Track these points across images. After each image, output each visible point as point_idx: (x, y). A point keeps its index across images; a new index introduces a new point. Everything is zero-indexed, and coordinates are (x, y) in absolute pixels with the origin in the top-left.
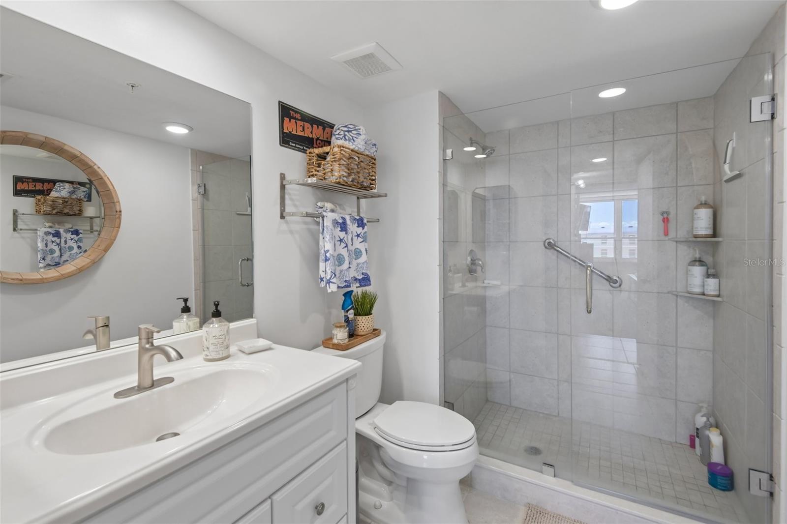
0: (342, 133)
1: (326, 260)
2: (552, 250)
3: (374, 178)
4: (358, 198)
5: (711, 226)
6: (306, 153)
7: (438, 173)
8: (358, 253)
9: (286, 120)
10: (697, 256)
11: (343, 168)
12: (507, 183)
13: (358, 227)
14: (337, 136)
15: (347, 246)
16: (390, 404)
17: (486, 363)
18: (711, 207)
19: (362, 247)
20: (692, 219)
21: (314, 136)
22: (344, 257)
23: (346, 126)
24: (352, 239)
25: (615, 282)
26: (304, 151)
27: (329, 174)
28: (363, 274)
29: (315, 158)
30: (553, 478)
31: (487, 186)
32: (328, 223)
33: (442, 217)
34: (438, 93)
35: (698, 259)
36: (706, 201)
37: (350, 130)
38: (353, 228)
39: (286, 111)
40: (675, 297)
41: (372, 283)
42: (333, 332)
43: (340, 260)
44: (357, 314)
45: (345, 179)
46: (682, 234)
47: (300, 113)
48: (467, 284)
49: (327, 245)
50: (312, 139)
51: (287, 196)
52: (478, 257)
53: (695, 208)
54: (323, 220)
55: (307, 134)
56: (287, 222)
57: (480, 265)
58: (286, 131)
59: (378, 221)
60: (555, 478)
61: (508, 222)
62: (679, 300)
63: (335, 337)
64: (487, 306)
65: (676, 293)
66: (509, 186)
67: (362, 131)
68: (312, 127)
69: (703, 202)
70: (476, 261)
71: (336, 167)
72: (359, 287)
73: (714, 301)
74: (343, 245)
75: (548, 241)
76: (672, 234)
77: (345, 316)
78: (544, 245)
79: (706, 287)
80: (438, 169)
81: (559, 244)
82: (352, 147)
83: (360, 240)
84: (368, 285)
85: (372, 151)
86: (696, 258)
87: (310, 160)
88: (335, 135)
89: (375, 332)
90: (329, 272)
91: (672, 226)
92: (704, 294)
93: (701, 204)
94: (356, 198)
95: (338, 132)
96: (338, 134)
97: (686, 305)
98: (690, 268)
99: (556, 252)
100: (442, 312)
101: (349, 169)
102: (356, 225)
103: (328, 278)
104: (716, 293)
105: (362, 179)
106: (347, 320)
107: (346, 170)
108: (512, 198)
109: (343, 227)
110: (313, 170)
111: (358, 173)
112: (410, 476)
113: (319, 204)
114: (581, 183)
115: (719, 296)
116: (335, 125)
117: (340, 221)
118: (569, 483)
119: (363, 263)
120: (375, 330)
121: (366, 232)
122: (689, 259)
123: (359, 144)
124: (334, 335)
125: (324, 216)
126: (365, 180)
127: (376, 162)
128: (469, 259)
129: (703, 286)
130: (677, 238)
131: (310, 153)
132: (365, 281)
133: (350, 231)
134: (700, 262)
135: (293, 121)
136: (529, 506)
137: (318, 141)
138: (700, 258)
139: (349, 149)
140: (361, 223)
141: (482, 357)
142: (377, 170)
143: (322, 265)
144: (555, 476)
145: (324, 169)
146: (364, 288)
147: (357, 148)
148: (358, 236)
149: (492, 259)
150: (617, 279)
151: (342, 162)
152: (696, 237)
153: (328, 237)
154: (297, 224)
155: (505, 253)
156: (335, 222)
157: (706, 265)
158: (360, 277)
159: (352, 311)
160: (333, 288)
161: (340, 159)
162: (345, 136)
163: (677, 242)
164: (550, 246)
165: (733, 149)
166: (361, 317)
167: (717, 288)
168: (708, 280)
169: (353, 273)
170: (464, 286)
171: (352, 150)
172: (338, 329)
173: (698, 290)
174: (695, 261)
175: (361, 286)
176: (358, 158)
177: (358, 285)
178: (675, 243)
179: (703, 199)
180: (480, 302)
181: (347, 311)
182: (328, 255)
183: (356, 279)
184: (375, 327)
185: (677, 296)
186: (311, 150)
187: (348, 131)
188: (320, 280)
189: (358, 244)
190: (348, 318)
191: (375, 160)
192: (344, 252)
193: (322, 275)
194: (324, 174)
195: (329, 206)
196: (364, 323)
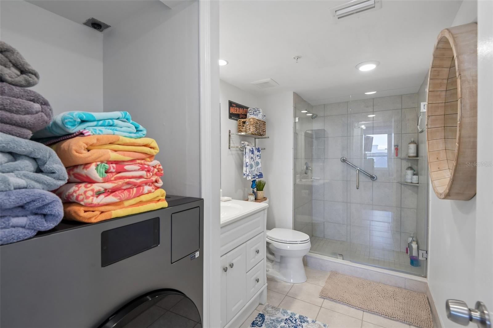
0: (252, 112)
1: (247, 166)
2: (345, 163)
3: (264, 130)
4: (255, 139)
5: (416, 152)
6: (237, 121)
7: (292, 128)
8: (257, 164)
9: (231, 107)
10: (410, 165)
11: (254, 127)
12: (323, 128)
13: (258, 152)
14: (250, 113)
15: (254, 161)
16: (270, 230)
17: (312, 216)
18: (416, 144)
19: (259, 161)
20: (408, 148)
21: (240, 113)
22: (253, 165)
23: (254, 109)
24: (255, 157)
25: (374, 178)
26: (237, 120)
27: (248, 130)
28: (260, 173)
29: (242, 123)
30: (342, 260)
31: (313, 129)
32: (247, 151)
33: (294, 148)
34: (293, 93)
35: (410, 167)
36: (413, 141)
37: (256, 111)
38: (256, 152)
39: (231, 104)
40: (400, 184)
41: (263, 177)
42: (249, 197)
43: (251, 166)
44: (257, 190)
45: (255, 132)
46: (404, 155)
47: (235, 104)
48: (302, 180)
49: (247, 160)
50: (239, 114)
51: (231, 140)
52: (309, 166)
53: (409, 144)
54: (245, 150)
55: (238, 112)
56: (231, 150)
57: (310, 170)
58: (231, 112)
59: (265, 149)
60: (343, 260)
61: (323, 147)
62: (402, 186)
63: (249, 199)
64: (313, 190)
65: (401, 183)
66: (324, 130)
67: (261, 111)
68: (239, 109)
69: (412, 141)
70: (309, 168)
71: (251, 127)
72: (258, 178)
73: (417, 186)
74: (253, 160)
75: (342, 158)
76: (399, 156)
77: (253, 191)
78: (341, 161)
79: (413, 180)
80: (292, 127)
81: (348, 160)
82: (257, 118)
83: (258, 158)
84: (261, 178)
85: (264, 119)
86: (409, 166)
87: (239, 124)
88: (249, 113)
89: (264, 199)
90: (248, 171)
91: (399, 152)
92: (412, 183)
93: (411, 142)
94: (254, 138)
95: (250, 111)
96: (251, 112)
97: (405, 188)
98: (407, 171)
99: (346, 164)
100: (294, 190)
101: (256, 128)
102: (257, 151)
103: (248, 174)
104: (417, 182)
105: (260, 131)
106: (254, 192)
107: (255, 129)
108: (325, 137)
109: (252, 152)
110: (241, 128)
111: (259, 129)
112: (282, 255)
113: (242, 142)
114: (363, 127)
115: (418, 183)
116: (249, 108)
117: (252, 150)
118: (349, 262)
119: (260, 168)
120: (264, 198)
121: (260, 154)
122: (406, 167)
123: (260, 117)
124: (249, 198)
125: (246, 148)
126: (262, 132)
127: (266, 124)
128: (305, 167)
129: (412, 179)
130: (401, 157)
131: (239, 121)
132: (261, 176)
133: (255, 154)
134: (411, 168)
135: (233, 108)
136: (332, 271)
137: (241, 115)
138: (411, 166)
139: (256, 119)
140: (259, 150)
141: (311, 214)
142: (266, 127)
143: (244, 169)
144: (343, 259)
145: (246, 128)
146: (260, 179)
147: (259, 119)
148: (258, 156)
149: (316, 167)
150: (375, 176)
151: (254, 125)
152: (409, 157)
153: (247, 157)
154: (234, 151)
155: (322, 164)
156: (250, 150)
157: (413, 170)
158: (258, 174)
159: (256, 189)
160: (249, 178)
161: (253, 124)
162: (254, 113)
163: (401, 159)
164: (344, 161)
165: (421, 119)
166: (259, 191)
167: (417, 180)
168: (414, 176)
169: (256, 173)
170: (301, 181)
171: (258, 120)
172: (251, 196)
173: (409, 181)
174: (409, 168)
175: (259, 178)
176: (260, 122)
177: (258, 177)
178: (400, 160)
179: (412, 140)
180: (310, 188)
181: (254, 189)
182: (248, 164)
183: (257, 175)
184: (265, 197)
185: (401, 184)
186: (240, 120)
187: (255, 111)
188: (243, 175)
189: (258, 159)
190: (254, 191)
191: (265, 123)
192: (253, 163)
193: (245, 172)
194: (246, 130)
195: (246, 143)
196: (260, 194)
